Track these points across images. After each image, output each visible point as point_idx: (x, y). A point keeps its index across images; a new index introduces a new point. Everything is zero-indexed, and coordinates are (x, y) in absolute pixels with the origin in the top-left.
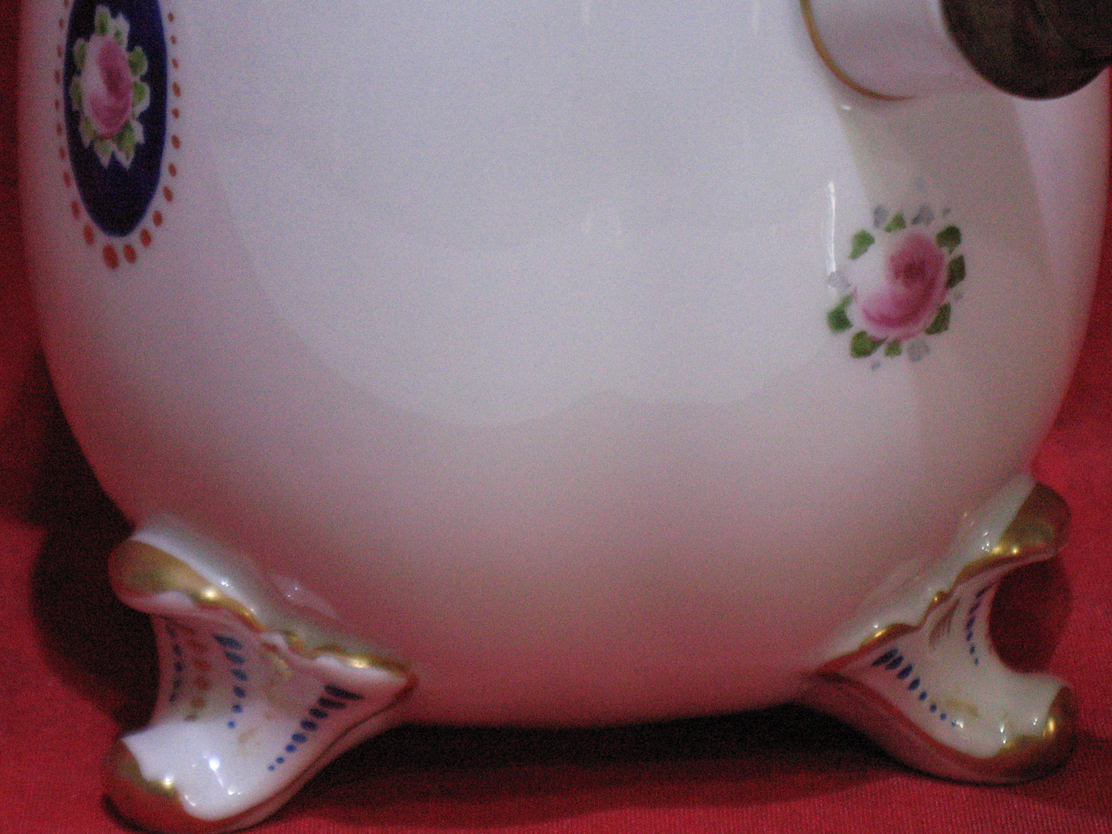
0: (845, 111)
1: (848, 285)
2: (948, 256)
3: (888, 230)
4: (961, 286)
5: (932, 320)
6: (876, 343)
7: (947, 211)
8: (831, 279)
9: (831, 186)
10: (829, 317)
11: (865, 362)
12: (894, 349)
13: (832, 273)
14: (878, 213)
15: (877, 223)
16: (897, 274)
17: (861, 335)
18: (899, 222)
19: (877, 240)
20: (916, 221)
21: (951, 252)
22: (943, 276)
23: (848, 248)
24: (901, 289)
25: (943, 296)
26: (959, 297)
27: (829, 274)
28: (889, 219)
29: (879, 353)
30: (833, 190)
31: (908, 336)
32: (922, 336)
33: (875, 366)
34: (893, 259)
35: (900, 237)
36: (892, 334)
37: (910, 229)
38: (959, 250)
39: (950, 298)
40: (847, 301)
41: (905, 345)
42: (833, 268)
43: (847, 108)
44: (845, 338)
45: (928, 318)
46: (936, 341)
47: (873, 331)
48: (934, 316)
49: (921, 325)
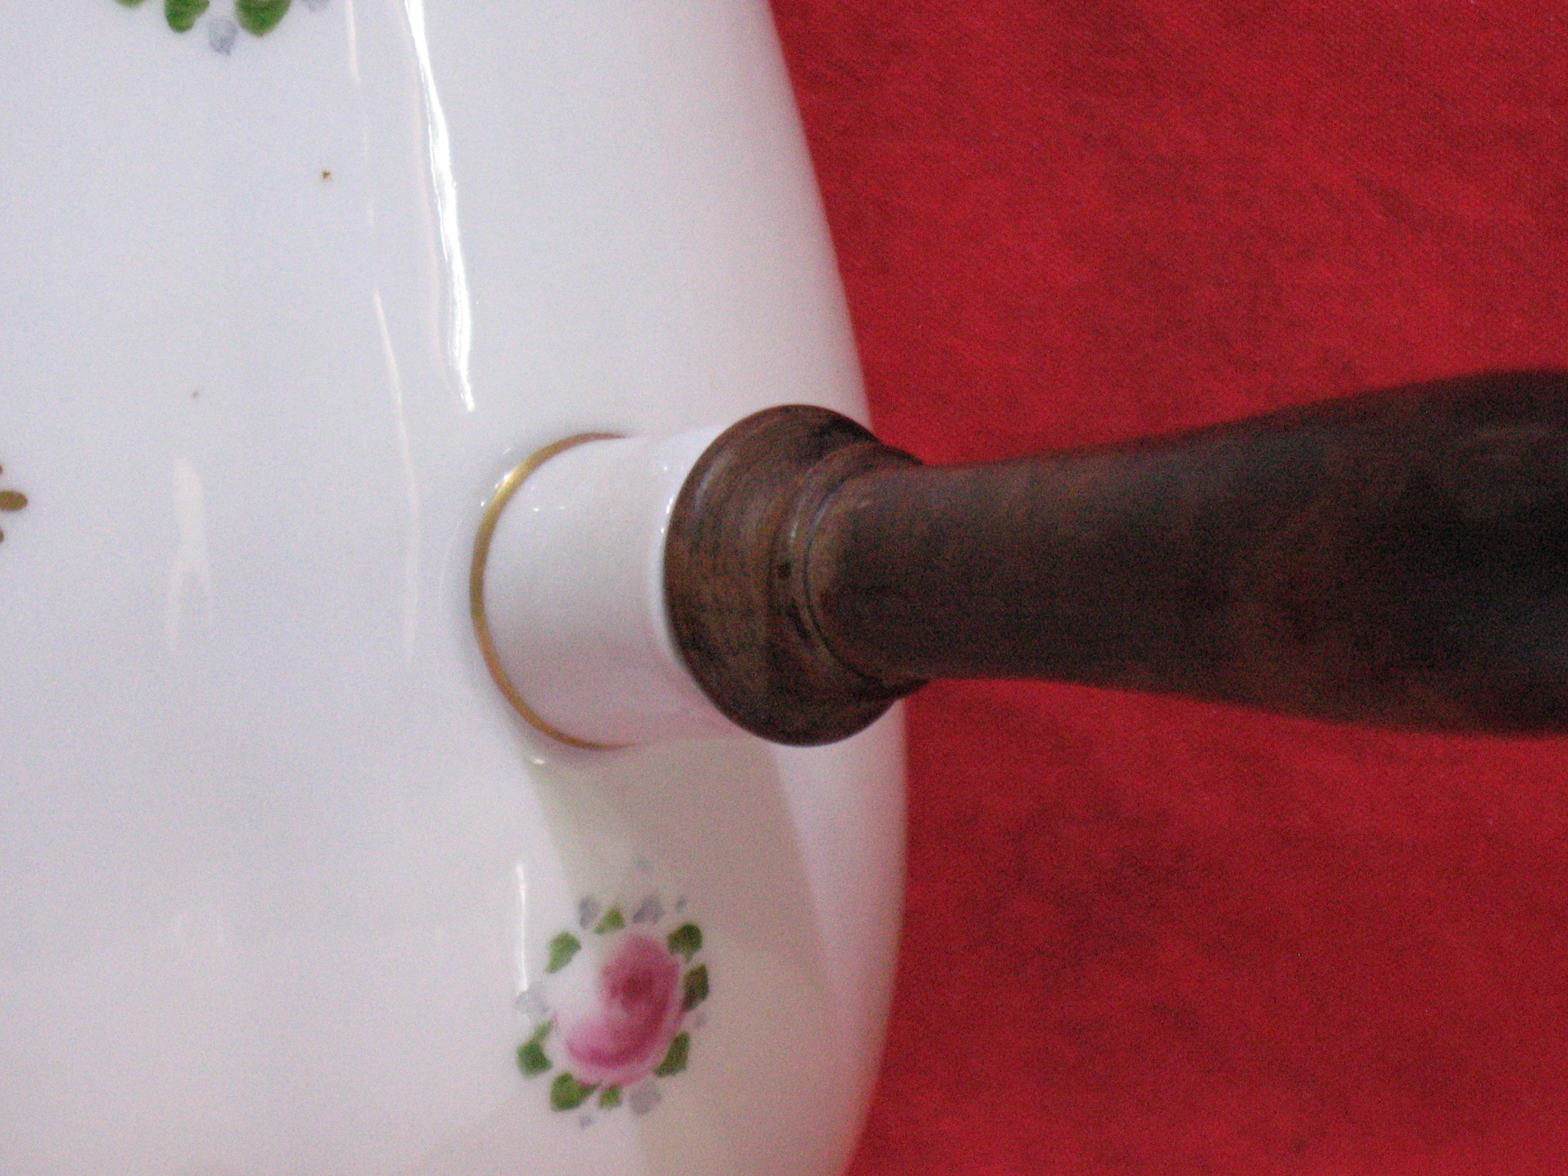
0: (538, 766)
1: (545, 1010)
2: (684, 964)
3: (600, 931)
4: (703, 1007)
5: (662, 1058)
6: (586, 1090)
7: (681, 903)
8: (519, 1001)
9: (520, 870)
10: (520, 1055)
11: (571, 1116)
12: (611, 1096)
13: (523, 993)
14: (586, 908)
15: (583, 922)
16: (614, 991)
17: (564, 1080)
18: (615, 919)
19: (585, 946)
20: (638, 917)
21: (689, 959)
22: (679, 993)
23: (545, 957)
24: (619, 1014)
25: (679, 1019)
26: (700, 1023)
27: (518, 994)
28: (602, 913)
29: (592, 1102)
30: (521, 876)
31: (629, 1080)
32: (650, 1077)
33: (585, 1122)
34: (607, 972)
35: (615, 941)
36: (608, 1076)
37: (631, 929)
38: (699, 958)
39: (689, 1022)
40: (543, 1032)
41: (626, 1092)
42: (524, 985)
43: (540, 762)
44: (544, 1083)
45: (659, 1053)
46: (669, 1085)
47: (580, 1072)
48: (666, 1051)
49: (649, 1063)
